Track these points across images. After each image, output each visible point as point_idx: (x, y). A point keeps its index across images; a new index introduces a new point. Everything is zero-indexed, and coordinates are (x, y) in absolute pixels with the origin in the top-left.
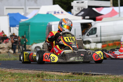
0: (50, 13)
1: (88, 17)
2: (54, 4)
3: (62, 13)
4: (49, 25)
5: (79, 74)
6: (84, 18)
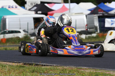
1: (40, 12)
3: (16, 7)
4: (3, 18)
5: (30, 65)
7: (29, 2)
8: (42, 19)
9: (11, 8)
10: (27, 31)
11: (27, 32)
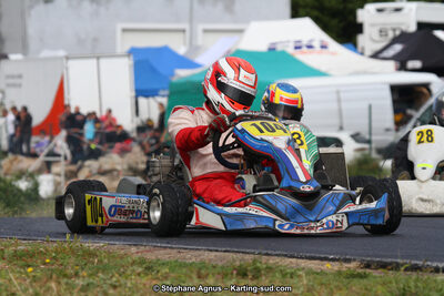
0: (279, 48)
1: (417, 64)
2: (295, 14)
3: (324, 47)
6: (402, 67)
7: (373, 25)
8: (425, 90)
9: (305, 49)
10: (367, 137)
11: (369, 142)
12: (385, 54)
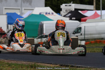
2: (46, 6)
3: (52, 14)
4: (41, 24)
6: (71, 19)
7: (64, 9)
9: (48, 14)
12: (67, 16)
